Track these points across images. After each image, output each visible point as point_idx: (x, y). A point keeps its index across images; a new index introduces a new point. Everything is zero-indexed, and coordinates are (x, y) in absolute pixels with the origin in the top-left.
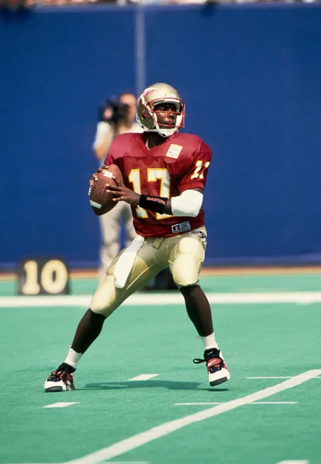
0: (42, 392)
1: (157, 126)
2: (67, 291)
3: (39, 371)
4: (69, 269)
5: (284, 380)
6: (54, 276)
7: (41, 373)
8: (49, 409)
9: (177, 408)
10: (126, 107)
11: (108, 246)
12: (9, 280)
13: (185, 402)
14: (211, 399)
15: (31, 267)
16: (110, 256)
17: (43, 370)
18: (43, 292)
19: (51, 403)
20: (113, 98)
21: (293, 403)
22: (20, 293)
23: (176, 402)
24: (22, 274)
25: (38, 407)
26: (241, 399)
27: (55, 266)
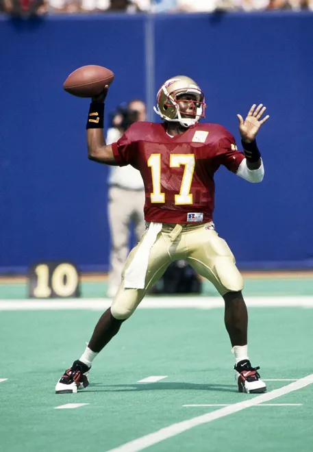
0: (52, 393)
1: (179, 116)
2: (77, 294)
3: (49, 372)
4: (80, 272)
5: (291, 382)
6: (65, 279)
7: (52, 374)
8: (59, 410)
9: (185, 410)
10: (136, 113)
11: (117, 250)
12: (20, 283)
13: (192, 403)
14: (218, 400)
15: (42, 271)
16: (120, 260)
17: (54, 372)
18: (53, 296)
19: (62, 404)
20: (123, 104)
21: (299, 405)
22: (31, 296)
23: (184, 404)
24: (33, 277)
25: (49, 409)
26: (247, 401)
27: (66, 269)
